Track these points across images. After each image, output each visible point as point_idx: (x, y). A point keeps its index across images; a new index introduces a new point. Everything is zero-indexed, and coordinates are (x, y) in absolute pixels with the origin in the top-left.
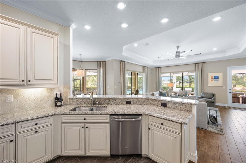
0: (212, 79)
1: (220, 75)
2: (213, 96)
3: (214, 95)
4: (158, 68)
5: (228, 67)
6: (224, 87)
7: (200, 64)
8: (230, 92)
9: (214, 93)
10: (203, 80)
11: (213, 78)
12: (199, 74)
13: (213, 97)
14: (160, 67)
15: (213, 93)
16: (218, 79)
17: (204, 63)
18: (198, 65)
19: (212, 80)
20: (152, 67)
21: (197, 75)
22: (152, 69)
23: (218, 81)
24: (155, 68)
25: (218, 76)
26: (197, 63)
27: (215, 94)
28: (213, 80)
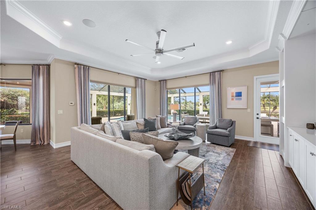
0: (232, 96)
1: (243, 90)
2: (231, 125)
3: (232, 123)
4: (162, 81)
5: (255, 77)
6: (249, 110)
7: (216, 73)
8: (258, 118)
9: (233, 120)
10: (221, 98)
11: (235, 95)
12: (215, 90)
13: (230, 127)
14: (166, 80)
15: (231, 120)
16: (241, 96)
17: (221, 71)
18: (214, 74)
19: (232, 99)
20: (155, 81)
21: (212, 91)
22: (155, 82)
23: (241, 99)
24: (159, 81)
25: (241, 92)
26: (212, 72)
27: (235, 122)
28: (235, 99)
